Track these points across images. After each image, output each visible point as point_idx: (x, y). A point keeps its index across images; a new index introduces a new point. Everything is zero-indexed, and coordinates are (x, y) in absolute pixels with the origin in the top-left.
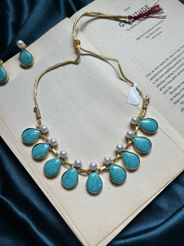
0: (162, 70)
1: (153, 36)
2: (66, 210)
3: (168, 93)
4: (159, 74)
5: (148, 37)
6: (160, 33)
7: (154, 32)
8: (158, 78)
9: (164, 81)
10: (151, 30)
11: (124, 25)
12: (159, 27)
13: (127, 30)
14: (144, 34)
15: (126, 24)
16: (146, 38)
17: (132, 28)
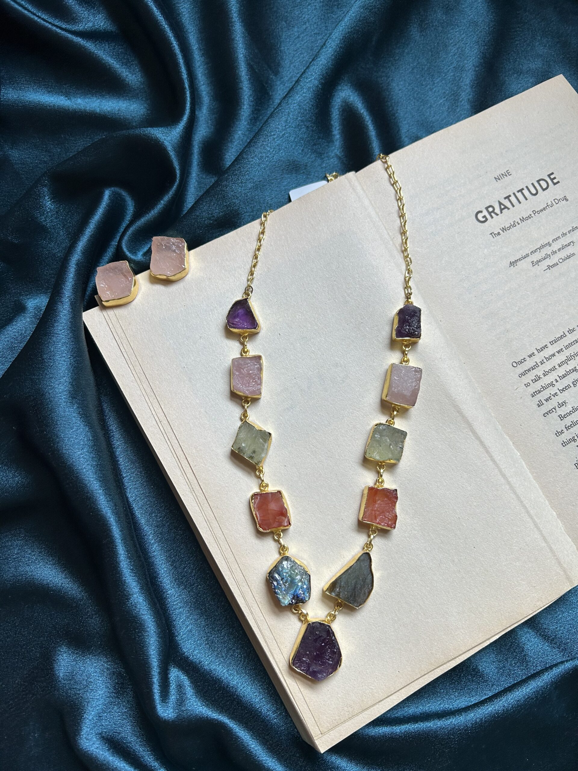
0: (554, 355)
1: (551, 264)
2: (278, 641)
3: (554, 415)
4: (543, 365)
5: (539, 261)
6: (569, 257)
7: (554, 253)
8: (540, 374)
9: (552, 384)
10: (550, 245)
11: (487, 220)
12: (569, 242)
13: (491, 234)
14: (531, 252)
15: (492, 217)
16: (533, 266)
17: (506, 230)
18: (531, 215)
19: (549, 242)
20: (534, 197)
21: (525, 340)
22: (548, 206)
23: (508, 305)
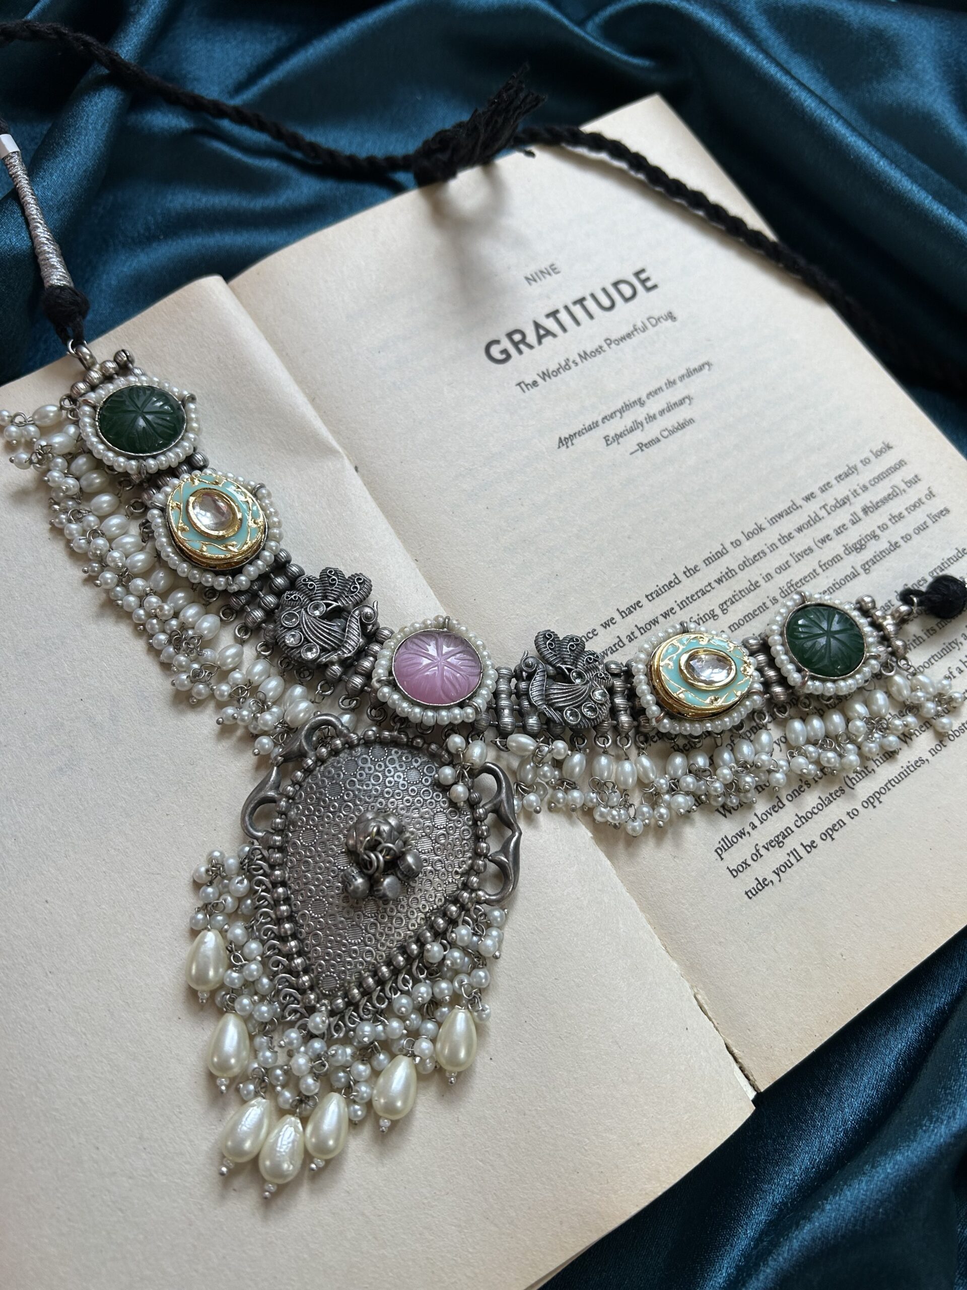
0: (656, 621)
1: (645, 441)
4: (635, 642)
5: (618, 437)
6: (682, 426)
7: (651, 418)
10: (642, 404)
11: (509, 357)
12: (681, 397)
13: (519, 384)
14: (603, 419)
15: (520, 352)
16: (608, 445)
17: (549, 377)
18: (601, 347)
19: (640, 399)
20: (607, 314)
21: (594, 592)
22: (636, 330)
23: (557, 523)
